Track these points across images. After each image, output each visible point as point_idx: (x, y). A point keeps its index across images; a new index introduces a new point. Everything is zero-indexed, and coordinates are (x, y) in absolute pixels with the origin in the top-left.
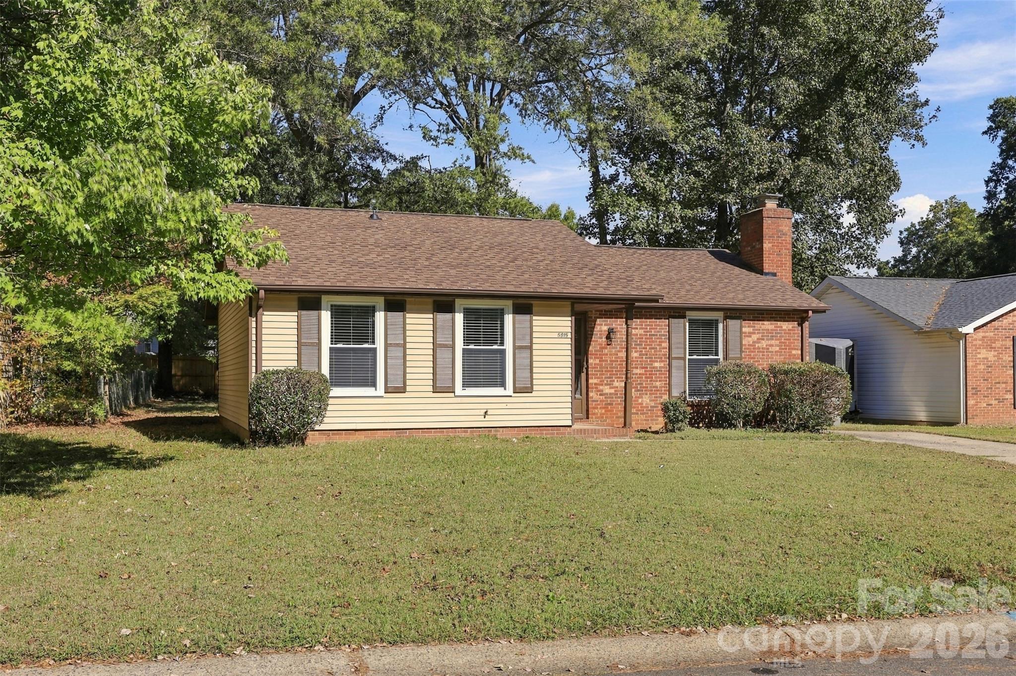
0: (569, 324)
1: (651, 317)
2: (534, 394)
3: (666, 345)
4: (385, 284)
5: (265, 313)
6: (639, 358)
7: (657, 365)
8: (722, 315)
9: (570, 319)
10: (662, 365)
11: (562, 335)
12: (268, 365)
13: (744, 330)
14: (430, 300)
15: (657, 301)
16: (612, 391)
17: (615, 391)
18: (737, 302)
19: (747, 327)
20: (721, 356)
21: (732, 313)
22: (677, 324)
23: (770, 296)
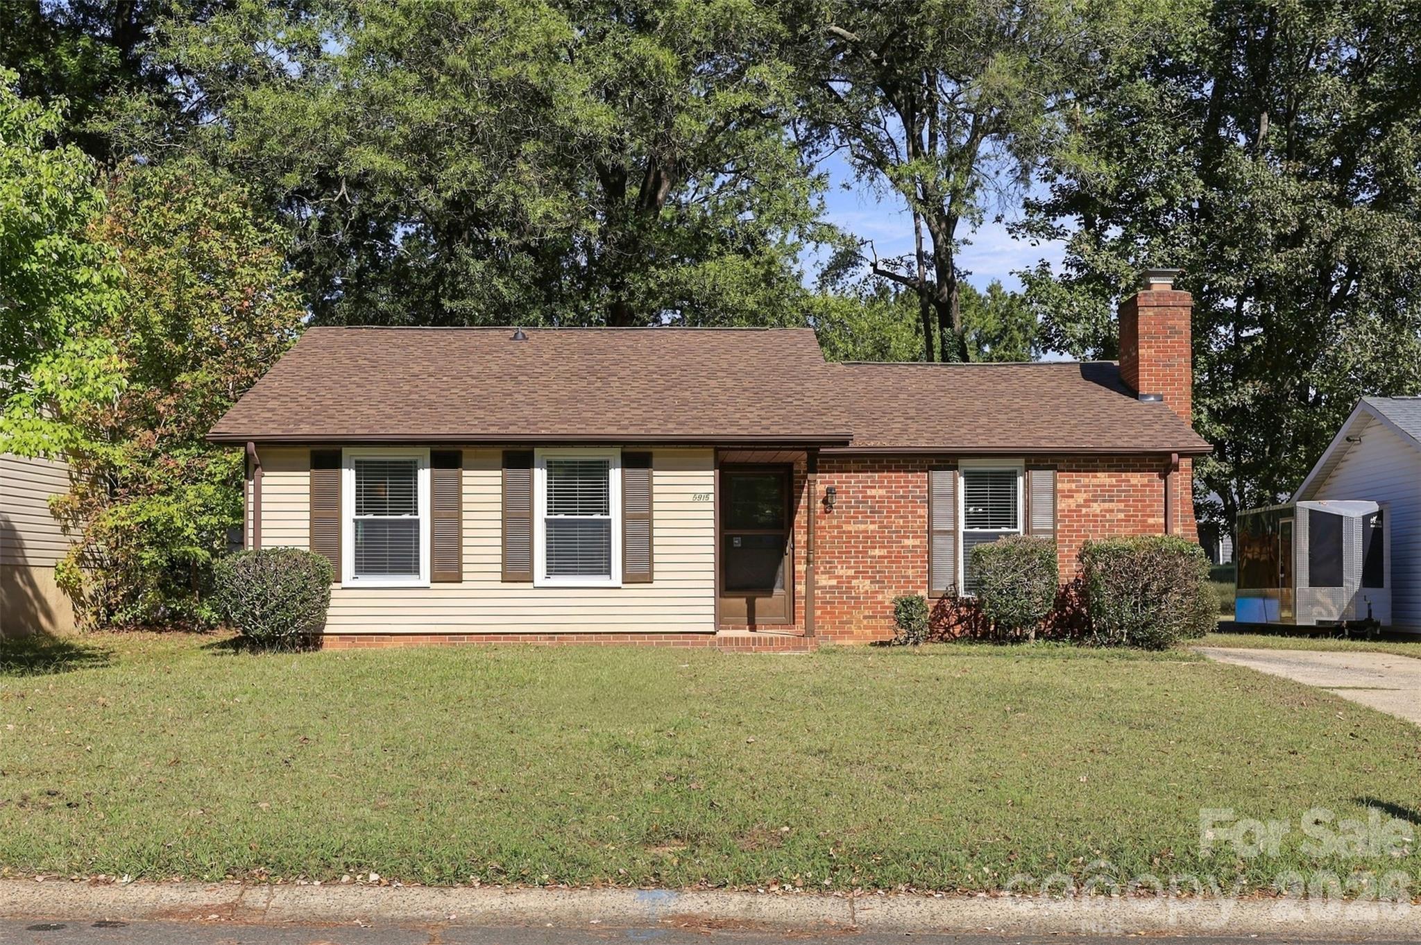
0: (711, 480)
1: (898, 469)
2: (655, 585)
3: (923, 512)
4: (427, 430)
5: (266, 474)
6: (878, 532)
7: (909, 542)
8: (1023, 465)
9: (712, 473)
10: (917, 542)
11: (698, 498)
12: (267, 543)
13: (1059, 486)
14: (498, 451)
15: (845, 443)
16: (834, 582)
17: (838, 582)
18: (1043, 443)
19: (1066, 482)
20: (1020, 527)
21: (1039, 460)
22: (941, 479)
23: (1117, 433)
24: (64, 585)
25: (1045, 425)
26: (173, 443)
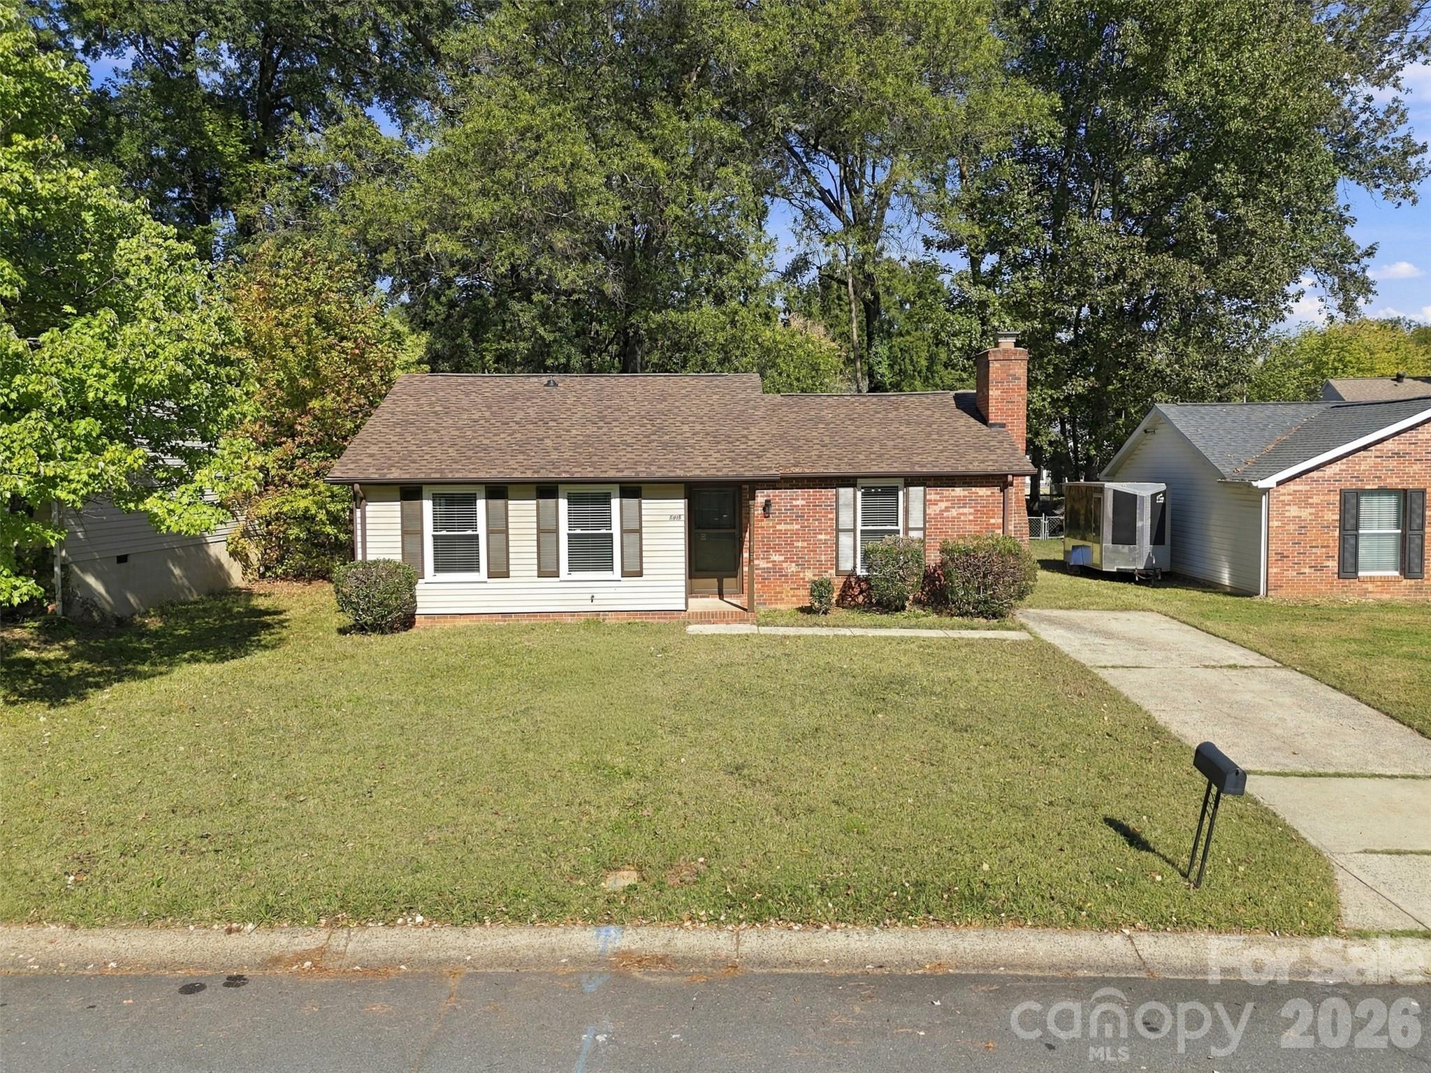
0: (682, 506)
1: (814, 487)
2: (644, 578)
3: (832, 516)
5: (369, 504)
6: (801, 530)
7: (822, 537)
8: (903, 483)
9: (683, 501)
10: (828, 537)
11: (673, 518)
12: (370, 558)
13: (928, 497)
14: (533, 487)
16: (770, 565)
17: (773, 565)
18: (917, 469)
19: (933, 494)
20: (901, 527)
21: (912, 480)
22: (846, 493)
23: (969, 458)
24: (234, 554)
25: (920, 451)
26: (308, 449)
